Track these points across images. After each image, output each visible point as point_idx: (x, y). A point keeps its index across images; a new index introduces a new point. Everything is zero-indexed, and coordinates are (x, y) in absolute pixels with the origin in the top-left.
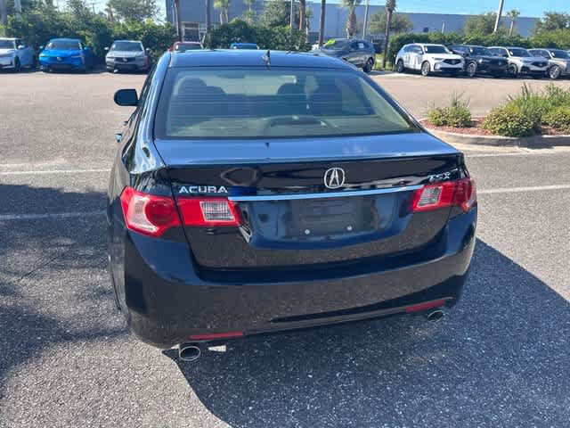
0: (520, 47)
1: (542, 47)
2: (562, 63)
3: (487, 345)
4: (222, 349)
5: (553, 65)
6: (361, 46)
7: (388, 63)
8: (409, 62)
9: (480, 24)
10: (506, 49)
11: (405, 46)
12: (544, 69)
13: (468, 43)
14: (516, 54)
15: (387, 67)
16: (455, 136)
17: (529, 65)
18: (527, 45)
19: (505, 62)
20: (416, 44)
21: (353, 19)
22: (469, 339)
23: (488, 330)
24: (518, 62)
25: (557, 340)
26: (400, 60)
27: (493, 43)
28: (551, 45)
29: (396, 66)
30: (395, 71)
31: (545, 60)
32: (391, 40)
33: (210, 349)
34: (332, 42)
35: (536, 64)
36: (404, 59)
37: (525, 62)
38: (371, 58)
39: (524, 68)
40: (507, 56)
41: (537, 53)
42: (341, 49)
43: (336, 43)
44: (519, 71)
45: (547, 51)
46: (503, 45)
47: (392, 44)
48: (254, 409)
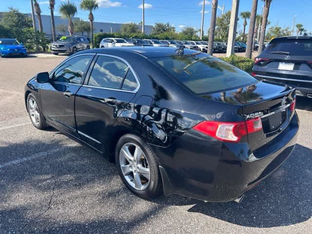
0: (156, 40)
1: (164, 39)
2: (174, 46)
6: (82, 40)
9: (129, 28)
10: (151, 40)
11: (103, 39)
13: (133, 38)
14: (156, 43)
18: (157, 38)
20: (109, 38)
26: (102, 46)
27: (144, 38)
28: (167, 39)
31: (168, 45)
36: (105, 46)
40: (152, 44)
41: (163, 42)
43: (67, 38)
45: (167, 41)
46: (148, 39)
47: (95, 38)
48: (256, 218)
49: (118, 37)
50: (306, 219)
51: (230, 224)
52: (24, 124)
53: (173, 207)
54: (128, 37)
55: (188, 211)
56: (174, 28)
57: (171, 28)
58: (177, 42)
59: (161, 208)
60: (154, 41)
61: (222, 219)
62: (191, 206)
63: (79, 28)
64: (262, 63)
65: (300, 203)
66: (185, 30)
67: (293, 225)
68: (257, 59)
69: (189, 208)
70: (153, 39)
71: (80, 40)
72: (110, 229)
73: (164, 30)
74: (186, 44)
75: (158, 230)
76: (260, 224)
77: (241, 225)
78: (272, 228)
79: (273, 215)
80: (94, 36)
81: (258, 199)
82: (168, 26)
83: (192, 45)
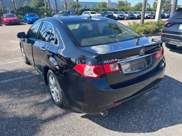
0: (116, 11)
1: (121, 11)
2: (127, 15)
5: (125, 16)
6: (71, 13)
9: (101, 5)
10: (112, 12)
11: (84, 12)
12: (123, 17)
13: (101, 11)
14: (115, 13)
17: (119, 16)
18: (117, 10)
19: (113, 16)
20: (87, 11)
24: (116, 15)
27: (108, 10)
28: (123, 10)
31: (123, 15)
34: (61, 12)
35: (121, 16)
37: (118, 15)
39: (118, 17)
40: (113, 14)
41: (120, 13)
44: (117, 18)
45: (123, 12)
46: (111, 11)
47: (79, 12)
48: (121, 125)
49: (92, 11)
50: (154, 131)
51: (102, 127)
52: (21, 61)
53: (74, 113)
54: (99, 10)
55: (81, 117)
56: (130, 3)
57: (128, 3)
58: (129, 12)
59: (66, 113)
60: (114, 12)
61: (99, 124)
62: (84, 114)
63: (73, 6)
64: (169, 25)
65: (157, 120)
66: (137, 4)
67: (143, 134)
68: (166, 23)
69: (83, 115)
70: (114, 11)
71: (70, 13)
72: (32, 122)
73: (123, 5)
74: (135, 13)
75: (57, 126)
76: (122, 130)
77: (108, 129)
78: (128, 133)
79: (133, 125)
80: (79, 10)
81: (129, 114)
82: (126, 2)
83: (138, 14)
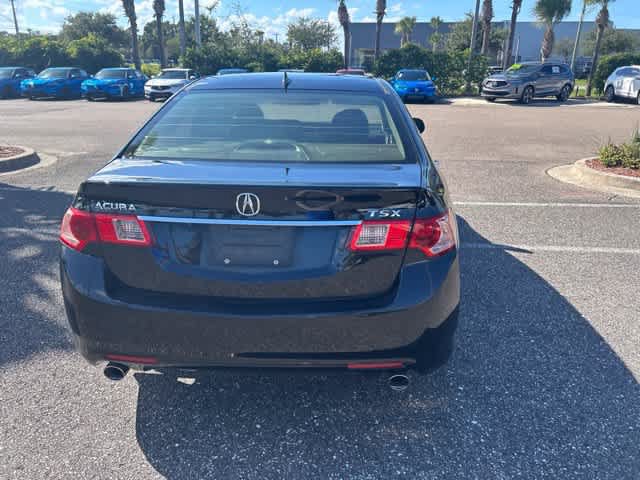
3: (494, 434)
4: (190, 381)
6: (555, 70)
7: (594, 90)
8: (620, 88)
15: (593, 95)
16: (627, 180)
21: (551, 38)
22: (474, 422)
23: (507, 417)
25: (598, 446)
26: (611, 86)
29: (605, 94)
30: (602, 100)
32: (600, 62)
33: (179, 379)
34: (517, 66)
36: (615, 84)
38: (569, 85)
42: (529, 74)
43: (523, 67)
47: (601, 68)
